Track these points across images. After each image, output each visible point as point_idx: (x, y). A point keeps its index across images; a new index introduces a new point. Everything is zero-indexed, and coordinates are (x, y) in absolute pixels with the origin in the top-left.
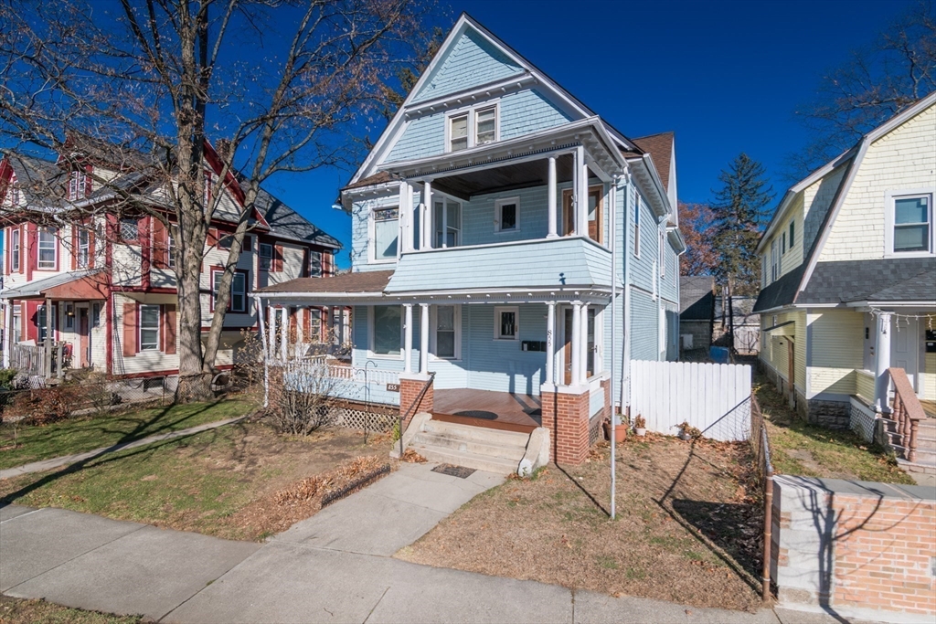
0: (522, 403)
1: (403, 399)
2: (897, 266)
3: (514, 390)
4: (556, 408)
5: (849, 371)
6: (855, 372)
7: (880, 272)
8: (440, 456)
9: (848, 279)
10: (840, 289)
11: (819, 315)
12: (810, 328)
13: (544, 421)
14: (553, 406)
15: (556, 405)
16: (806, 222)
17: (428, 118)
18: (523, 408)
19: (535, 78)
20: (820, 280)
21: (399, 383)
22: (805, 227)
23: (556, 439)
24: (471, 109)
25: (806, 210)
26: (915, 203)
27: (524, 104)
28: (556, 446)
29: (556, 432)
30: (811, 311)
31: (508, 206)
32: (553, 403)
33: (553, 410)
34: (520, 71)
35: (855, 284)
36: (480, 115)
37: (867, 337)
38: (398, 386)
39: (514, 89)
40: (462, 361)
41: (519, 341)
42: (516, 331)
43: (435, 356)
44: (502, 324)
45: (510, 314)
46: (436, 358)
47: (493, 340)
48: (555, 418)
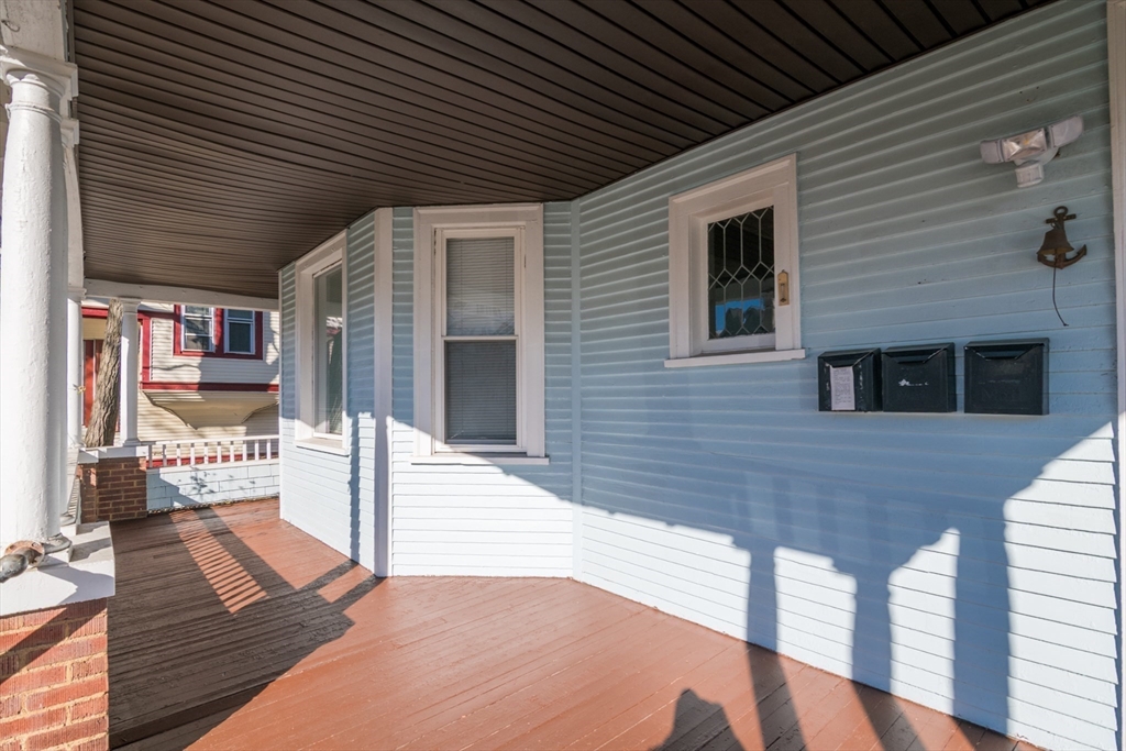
40: (546, 462)
41: (801, 354)
42: (784, 300)
43: (434, 436)
44: (711, 281)
45: (750, 219)
46: (440, 446)
47: (668, 364)
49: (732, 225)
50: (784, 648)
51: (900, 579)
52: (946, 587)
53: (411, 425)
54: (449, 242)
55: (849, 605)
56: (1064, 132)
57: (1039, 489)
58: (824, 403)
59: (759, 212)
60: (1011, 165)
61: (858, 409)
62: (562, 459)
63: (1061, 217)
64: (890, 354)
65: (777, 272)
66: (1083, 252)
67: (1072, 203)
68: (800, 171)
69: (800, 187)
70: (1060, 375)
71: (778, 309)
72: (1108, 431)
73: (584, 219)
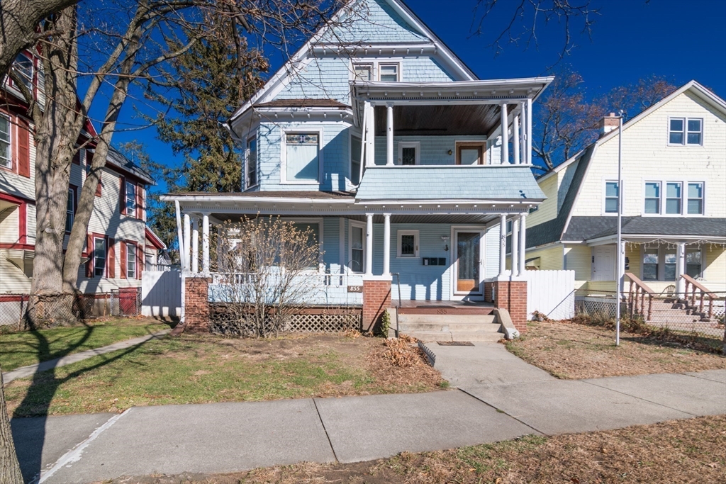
1: (366, 298)
2: (607, 220)
3: (415, 297)
4: (509, 293)
5: (585, 282)
6: (587, 282)
7: (600, 223)
8: (433, 336)
9: (585, 227)
10: (582, 233)
11: (570, 249)
12: (565, 256)
13: (500, 303)
14: (507, 291)
15: (509, 290)
16: (559, 192)
17: (331, 60)
19: (437, 48)
20: (572, 227)
21: (362, 284)
22: (558, 195)
24: (376, 61)
25: (559, 185)
26: (613, 185)
27: (424, 68)
29: (509, 311)
30: (566, 245)
31: (407, 149)
32: (507, 289)
33: (506, 295)
34: (425, 39)
35: (590, 229)
36: (383, 68)
37: (593, 261)
38: (361, 288)
39: (417, 54)
41: (420, 258)
42: (416, 250)
44: (402, 245)
45: (409, 236)
48: (509, 301)
51: (432, 285)
55: (425, 290)
57: (445, 273)
58: (424, 264)
61: (428, 265)
63: (447, 246)
64: (432, 258)
65: (415, 245)
66: (448, 249)
68: (420, 232)
69: (420, 235)
70: (447, 262)
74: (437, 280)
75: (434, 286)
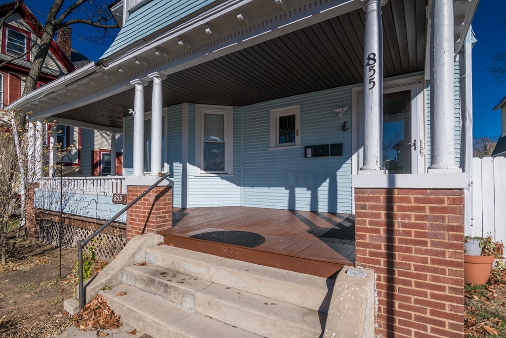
0: (306, 221)
3: (294, 206)
4: (390, 224)
13: (362, 253)
14: (383, 219)
15: (390, 217)
18: (308, 228)
23: (390, 296)
28: (390, 311)
29: (391, 280)
32: (383, 213)
33: (382, 229)
40: (233, 175)
41: (301, 146)
42: (297, 135)
43: (201, 169)
44: (280, 130)
45: (289, 117)
46: (202, 171)
47: (269, 149)
48: (390, 248)
49: (285, 117)
50: (297, 209)
51: (320, 189)
52: (327, 189)
53: (194, 165)
54: (205, 114)
55: (310, 196)
56: (345, 109)
57: (342, 169)
58: (306, 156)
59: (291, 115)
60: (338, 113)
61: (312, 157)
62: (237, 175)
63: (345, 123)
64: (318, 146)
65: (296, 129)
66: (348, 129)
67: (347, 121)
68: (301, 108)
69: (301, 111)
70: (345, 149)
71: (296, 137)
72: (356, 153)
73: (244, 112)
74: (328, 181)
75: (323, 190)
